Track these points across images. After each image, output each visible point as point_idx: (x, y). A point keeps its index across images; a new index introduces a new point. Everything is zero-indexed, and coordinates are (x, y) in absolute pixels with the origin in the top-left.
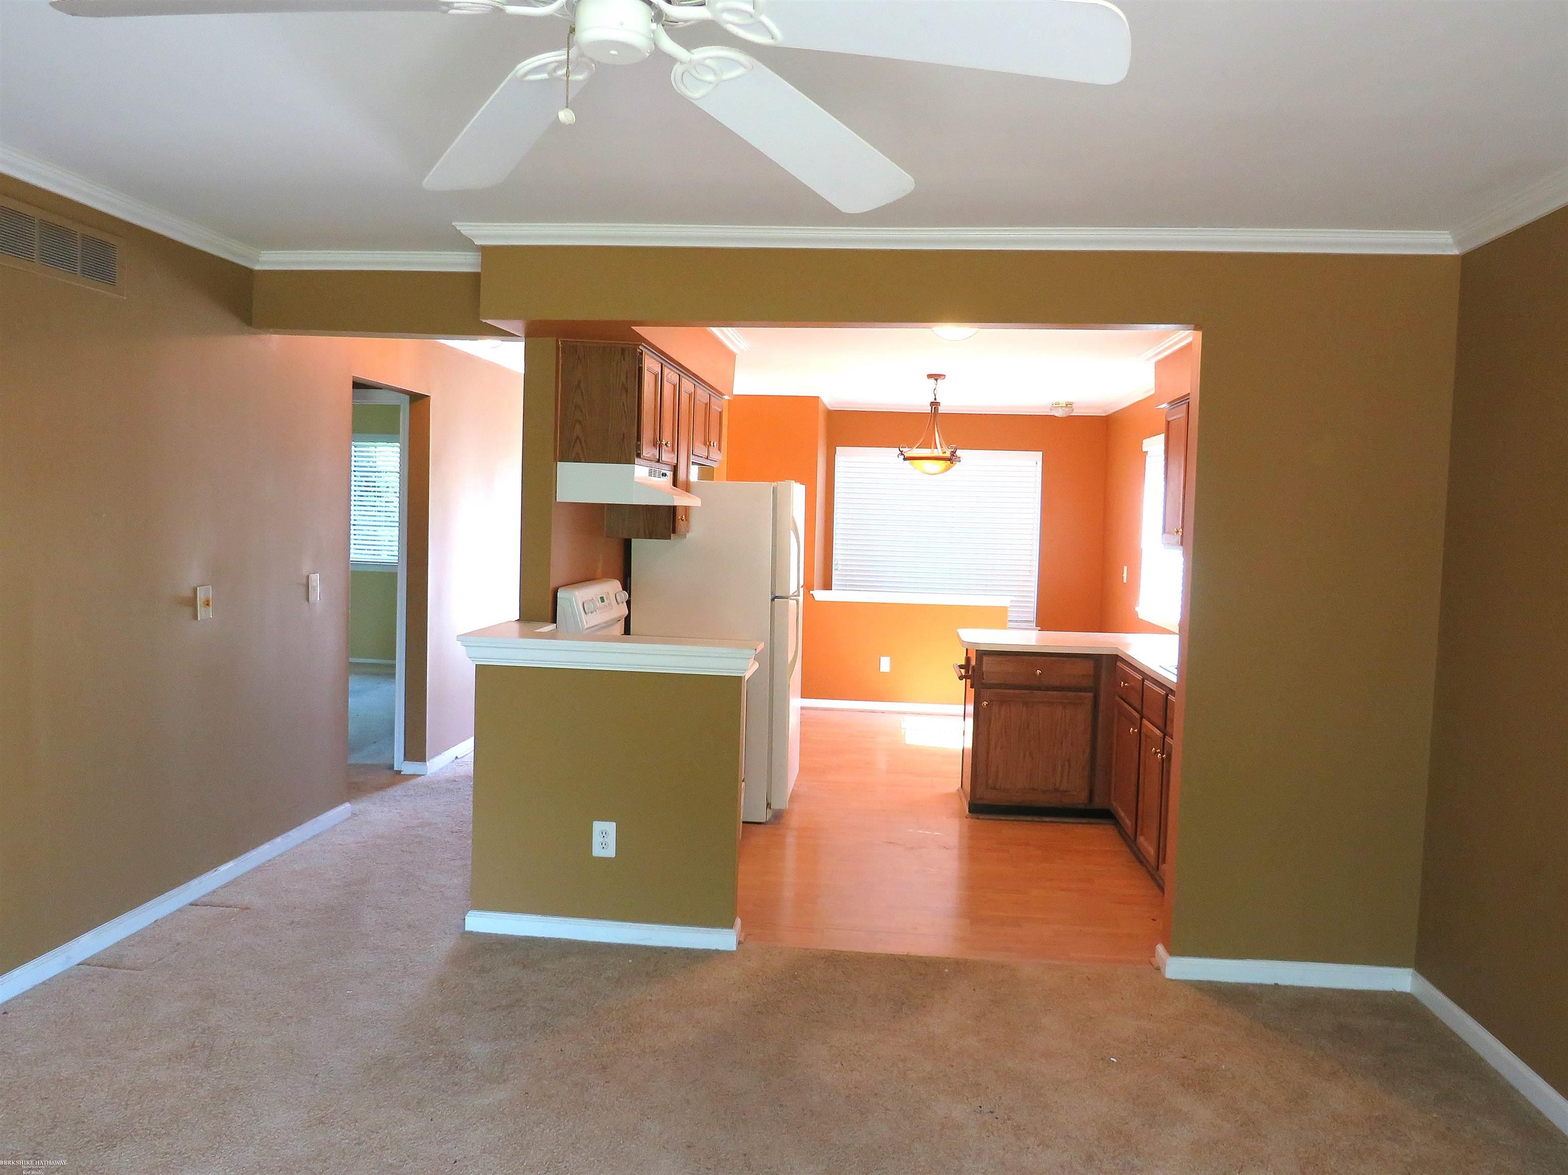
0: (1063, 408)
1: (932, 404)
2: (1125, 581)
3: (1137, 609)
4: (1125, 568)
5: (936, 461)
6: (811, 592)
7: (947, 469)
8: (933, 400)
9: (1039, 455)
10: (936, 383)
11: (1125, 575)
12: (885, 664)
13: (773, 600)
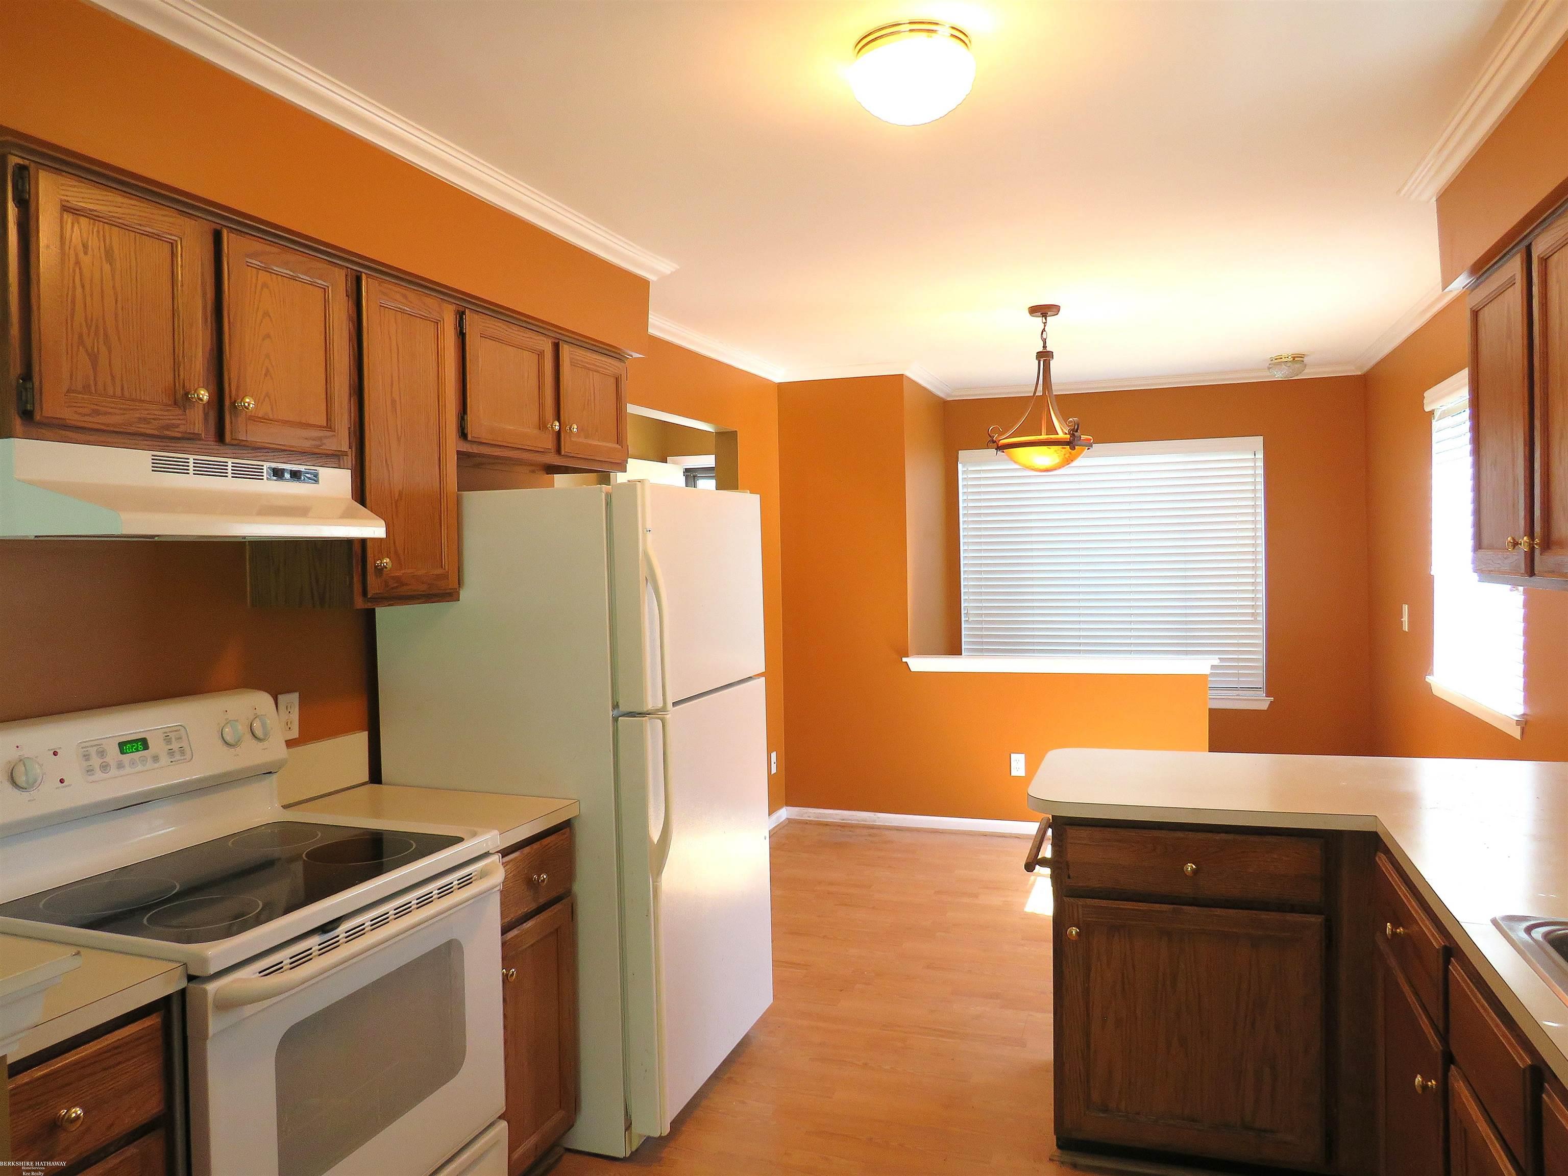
0: (1289, 364)
1: (1040, 355)
2: (1406, 628)
3: (1429, 679)
4: (1406, 608)
5: (1044, 448)
6: (904, 660)
7: (1068, 461)
8: (1041, 349)
9: (1258, 442)
10: (1044, 321)
11: (1405, 619)
12: (1018, 765)
13: (615, 719)
